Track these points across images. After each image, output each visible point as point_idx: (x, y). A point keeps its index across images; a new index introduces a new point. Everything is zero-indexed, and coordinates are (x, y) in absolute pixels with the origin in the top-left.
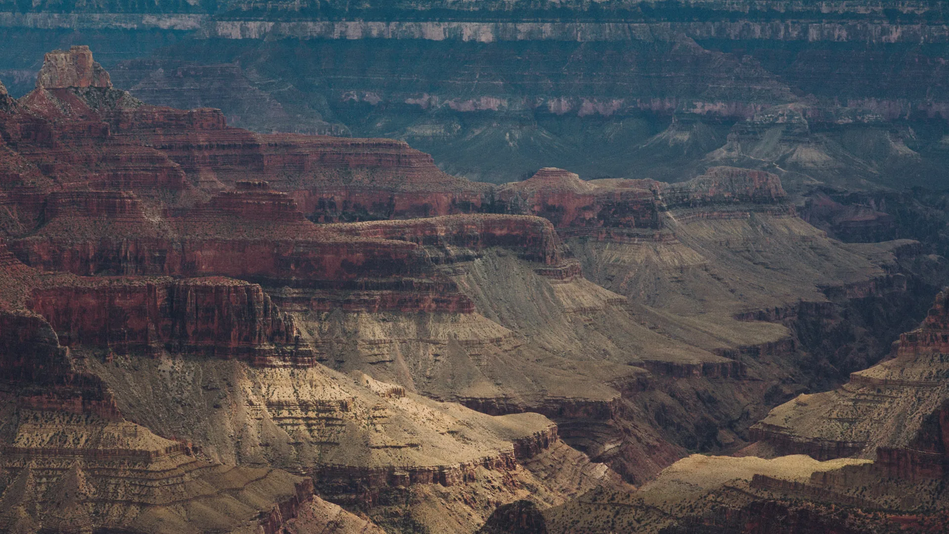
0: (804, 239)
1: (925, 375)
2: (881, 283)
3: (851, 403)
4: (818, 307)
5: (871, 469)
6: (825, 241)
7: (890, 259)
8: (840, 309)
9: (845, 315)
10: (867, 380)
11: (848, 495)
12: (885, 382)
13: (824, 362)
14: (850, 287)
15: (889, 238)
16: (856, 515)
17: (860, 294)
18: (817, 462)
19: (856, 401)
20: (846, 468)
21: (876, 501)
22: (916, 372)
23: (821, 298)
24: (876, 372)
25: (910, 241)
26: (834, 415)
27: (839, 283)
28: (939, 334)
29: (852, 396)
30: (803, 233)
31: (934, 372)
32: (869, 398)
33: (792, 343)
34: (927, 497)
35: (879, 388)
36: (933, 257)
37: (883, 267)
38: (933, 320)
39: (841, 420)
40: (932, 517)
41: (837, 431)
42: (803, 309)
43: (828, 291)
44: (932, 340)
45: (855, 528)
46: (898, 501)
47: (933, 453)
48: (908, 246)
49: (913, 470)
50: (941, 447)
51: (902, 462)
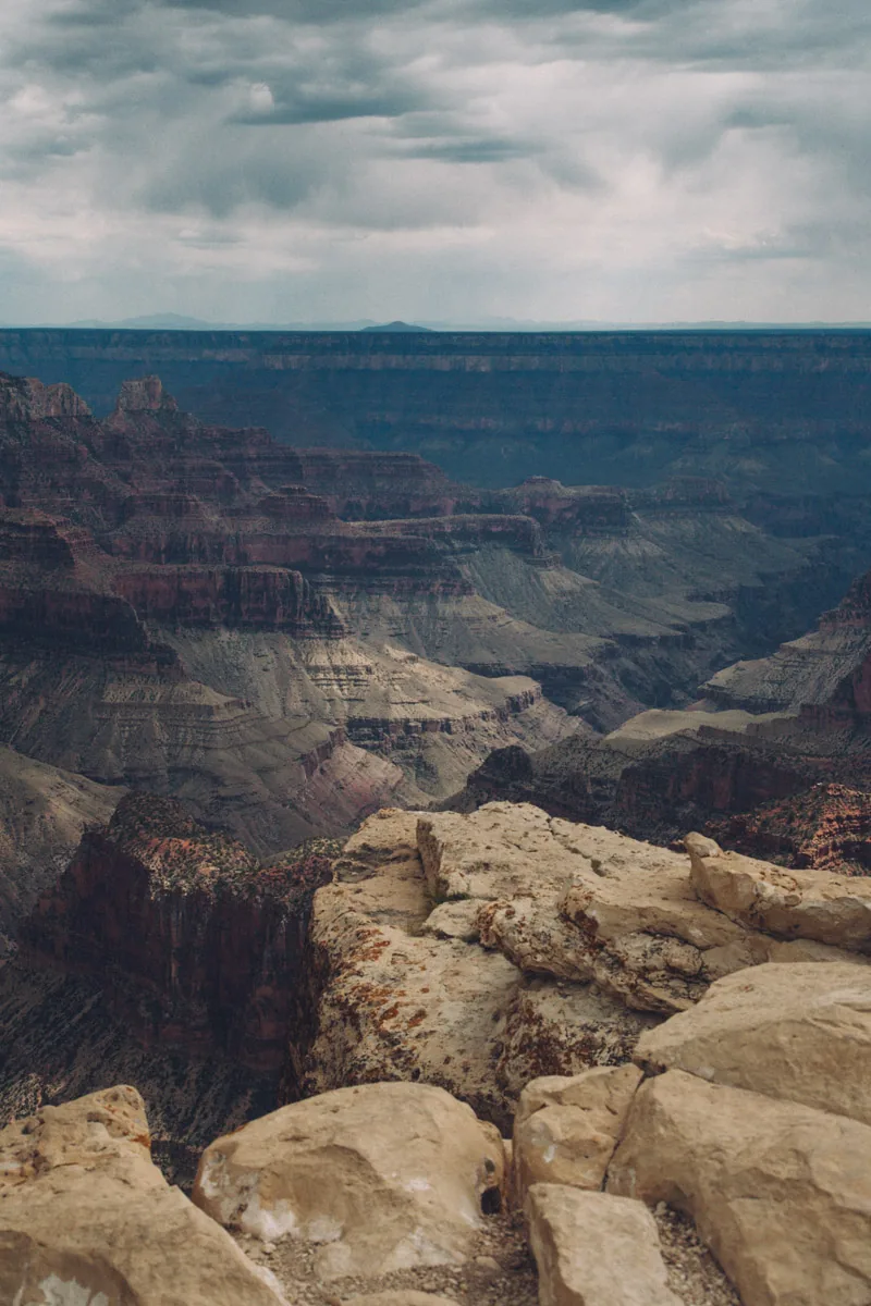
0: (745, 535)
1: (842, 645)
2: (807, 571)
3: (780, 668)
4: (756, 590)
5: (798, 720)
6: (763, 537)
7: (816, 551)
8: (774, 592)
9: (778, 597)
10: (794, 649)
11: (777, 742)
12: (809, 652)
13: (760, 634)
14: (782, 574)
15: (815, 534)
16: (783, 758)
17: (790, 580)
18: (752, 716)
19: (785, 666)
20: (775, 721)
21: (799, 747)
22: (835, 644)
23: (758, 584)
24: (801, 643)
25: (832, 537)
26: (766, 678)
27: (773, 570)
28: (854, 613)
29: (782, 663)
30: (744, 530)
31: (849, 642)
32: (796, 664)
33: (733, 619)
34: (841, 744)
35: (804, 656)
36: (850, 550)
37: (809, 558)
38: (849, 601)
39: (772, 682)
40: (845, 760)
41: (769, 690)
42: (743, 592)
43: (763, 577)
44: (847, 617)
45: (781, 768)
46: (817, 747)
47: (844, 708)
48: (830, 540)
49: (830, 722)
50: (853, 703)
51: (821, 716)
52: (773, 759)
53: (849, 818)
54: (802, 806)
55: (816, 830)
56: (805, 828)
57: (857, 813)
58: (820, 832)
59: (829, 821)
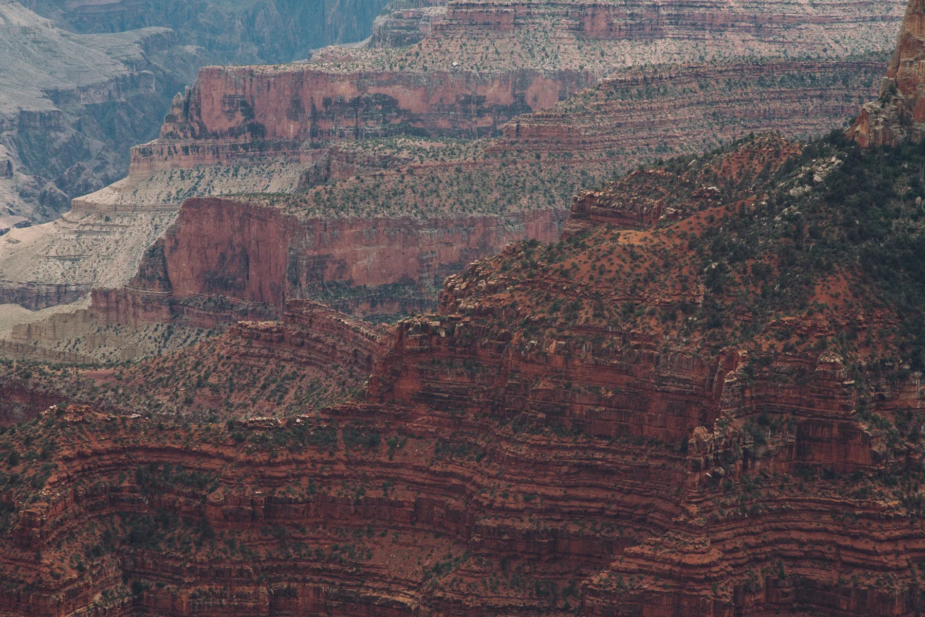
0: (25, 31)
1: (163, 196)
2: (123, 84)
3: (73, 236)
4: (44, 118)
5: (88, 315)
6: (53, 33)
7: (136, 52)
8: (73, 119)
9: (78, 126)
10: (92, 206)
11: (58, 349)
12: (115, 208)
13: (50, 186)
14: (84, 90)
15: (138, 25)
16: (43, 373)
17: (98, 99)
18: (28, 312)
19: (79, 233)
20: (52, 318)
21: (92, 355)
22: (153, 194)
23: (48, 106)
24: (103, 197)
25: (161, 29)
26: (52, 253)
27: (71, 85)
28: (178, 146)
29: (75, 227)
30: (24, 23)
31: (174, 192)
32: (96, 229)
33: (9, 165)
34: (152, 346)
35: (106, 215)
36: (191, 49)
37: (126, 63)
38: (170, 129)
39: (61, 258)
40: (132, 369)
41: (56, 272)
42: (24, 119)
43: (55, 96)
44: (170, 152)
45: (40, 389)
47: (157, 291)
48: (158, 35)
49: (135, 315)
50: (167, 283)
51: (122, 307)
52: (28, 376)
53: (96, 453)
54: (28, 441)
55: (48, 475)
56: (31, 472)
57: (108, 445)
58: (53, 479)
59: (66, 459)
